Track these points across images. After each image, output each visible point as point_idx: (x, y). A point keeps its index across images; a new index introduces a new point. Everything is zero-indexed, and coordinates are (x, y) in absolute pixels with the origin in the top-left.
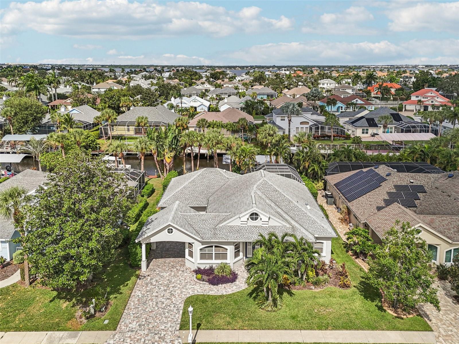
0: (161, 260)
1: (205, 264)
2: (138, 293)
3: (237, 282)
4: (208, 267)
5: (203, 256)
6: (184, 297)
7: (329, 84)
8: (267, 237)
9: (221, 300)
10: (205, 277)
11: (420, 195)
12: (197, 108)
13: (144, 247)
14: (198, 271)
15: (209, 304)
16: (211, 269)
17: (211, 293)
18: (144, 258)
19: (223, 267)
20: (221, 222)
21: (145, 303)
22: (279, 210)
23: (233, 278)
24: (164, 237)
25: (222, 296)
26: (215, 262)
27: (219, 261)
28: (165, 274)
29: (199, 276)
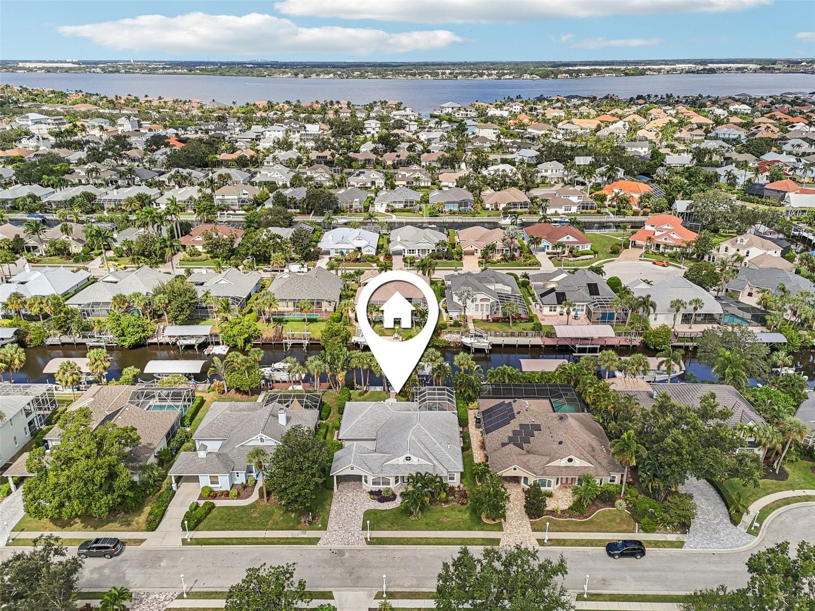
0: (346, 484)
1: (376, 488)
2: (335, 508)
3: (396, 501)
4: (377, 490)
5: (374, 483)
6: (364, 511)
7: (554, 171)
8: (415, 475)
9: (385, 513)
10: (376, 497)
11: (536, 433)
12: (363, 250)
13: (335, 478)
14: (371, 493)
15: (378, 515)
16: (380, 491)
17: (380, 508)
18: (335, 484)
19: (388, 490)
20: (385, 462)
21: (340, 514)
22: (426, 452)
23: (393, 497)
24: (349, 472)
25: (386, 510)
26: (382, 487)
27: (385, 486)
28: (350, 495)
29: (372, 496)
